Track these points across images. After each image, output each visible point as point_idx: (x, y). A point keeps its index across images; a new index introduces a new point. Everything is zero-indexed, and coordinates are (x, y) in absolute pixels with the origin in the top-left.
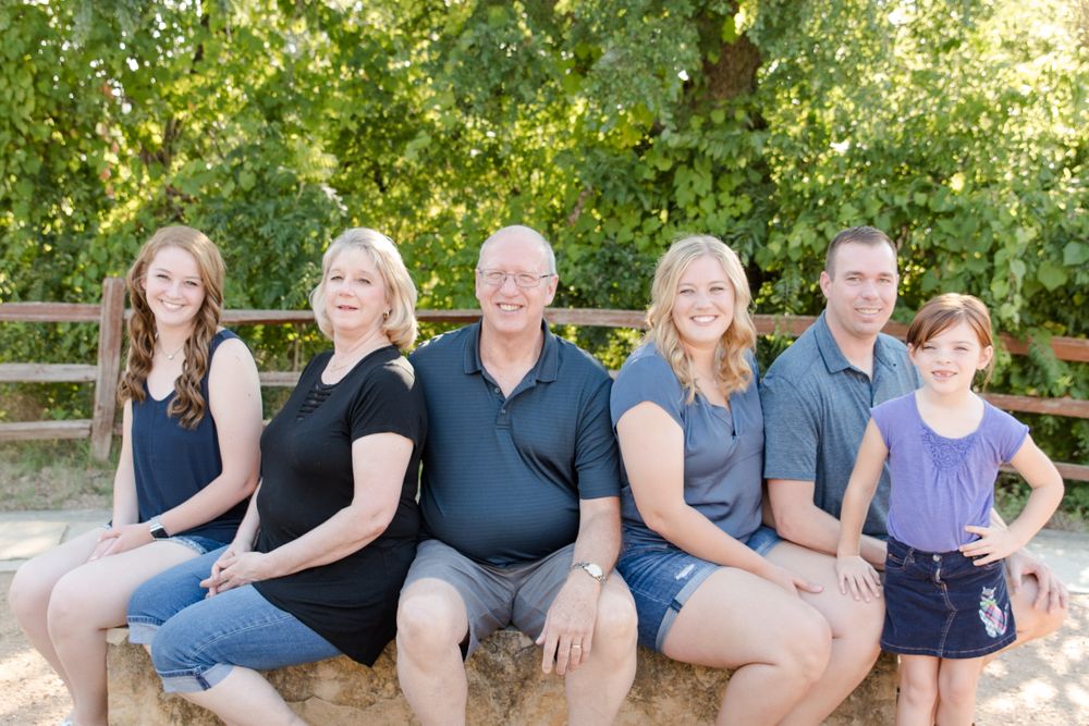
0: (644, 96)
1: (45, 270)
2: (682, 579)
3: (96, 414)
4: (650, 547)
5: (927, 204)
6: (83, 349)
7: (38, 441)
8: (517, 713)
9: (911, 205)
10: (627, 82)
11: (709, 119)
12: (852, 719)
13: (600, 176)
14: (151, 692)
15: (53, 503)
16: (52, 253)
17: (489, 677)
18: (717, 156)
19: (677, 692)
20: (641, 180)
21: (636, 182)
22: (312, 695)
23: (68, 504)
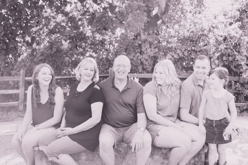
0: (137, 27)
1: (7, 69)
2: (159, 129)
3: (20, 100)
4: (151, 123)
5: (194, 49)
6: (16, 86)
7: (7, 107)
8: (124, 160)
9: (192, 49)
10: (133, 24)
11: (149, 33)
12: (195, 158)
13: (127, 45)
14: (45, 160)
15: (12, 120)
16: (8, 66)
17: (118, 153)
18: (151, 41)
19: (158, 154)
20: (135, 46)
21: (134, 46)
22: (80, 159)
23: (15, 120)
